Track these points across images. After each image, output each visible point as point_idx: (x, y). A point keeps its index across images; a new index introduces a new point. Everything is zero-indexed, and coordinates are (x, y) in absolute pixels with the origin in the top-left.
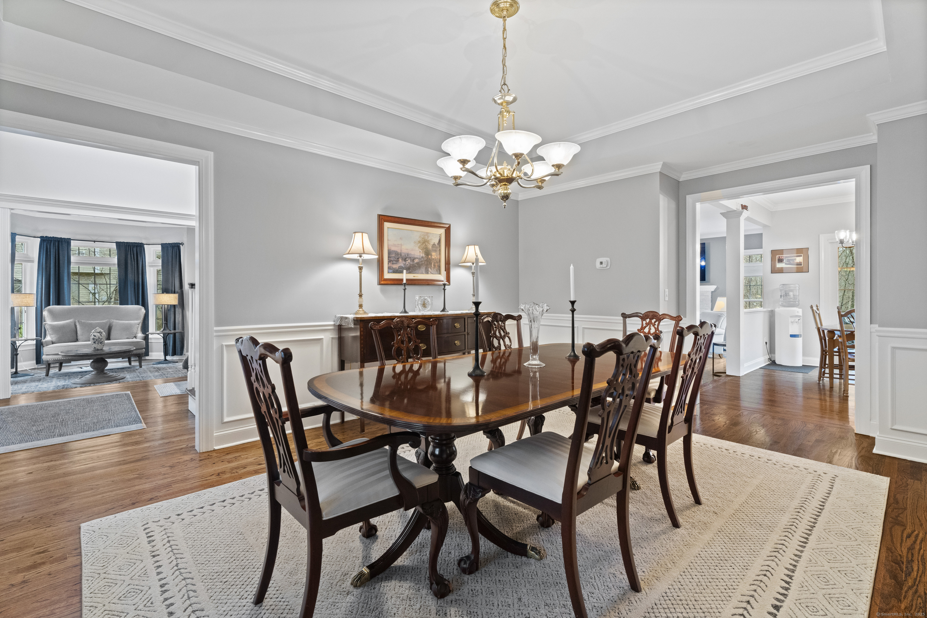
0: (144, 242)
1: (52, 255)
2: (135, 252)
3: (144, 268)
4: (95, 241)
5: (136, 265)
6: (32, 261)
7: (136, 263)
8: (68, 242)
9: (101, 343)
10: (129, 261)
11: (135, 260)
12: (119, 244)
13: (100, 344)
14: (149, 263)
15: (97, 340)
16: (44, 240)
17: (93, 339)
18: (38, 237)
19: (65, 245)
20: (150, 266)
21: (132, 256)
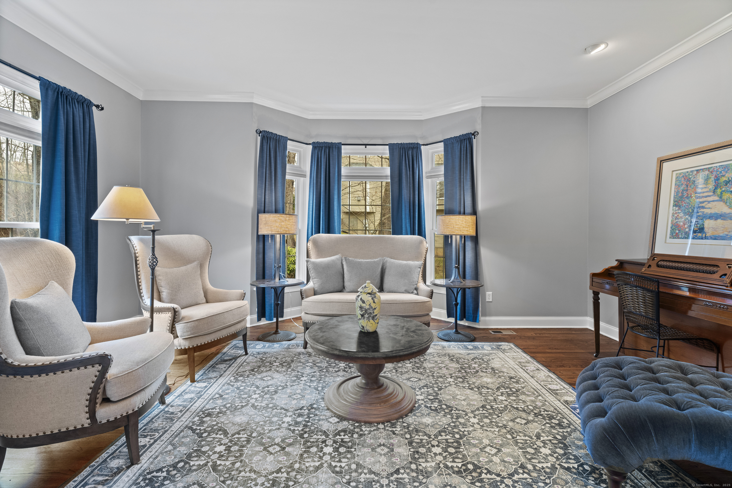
0: (421, 142)
1: (322, 166)
2: (411, 157)
3: (421, 180)
4: (366, 145)
5: (411, 176)
6: (304, 176)
7: (411, 173)
8: (337, 147)
9: (373, 318)
10: (404, 171)
11: (411, 169)
12: (392, 147)
13: (371, 321)
14: (426, 173)
15: (366, 311)
16: (315, 147)
17: (361, 308)
18: (310, 144)
19: (335, 153)
20: (428, 177)
21: (407, 162)
